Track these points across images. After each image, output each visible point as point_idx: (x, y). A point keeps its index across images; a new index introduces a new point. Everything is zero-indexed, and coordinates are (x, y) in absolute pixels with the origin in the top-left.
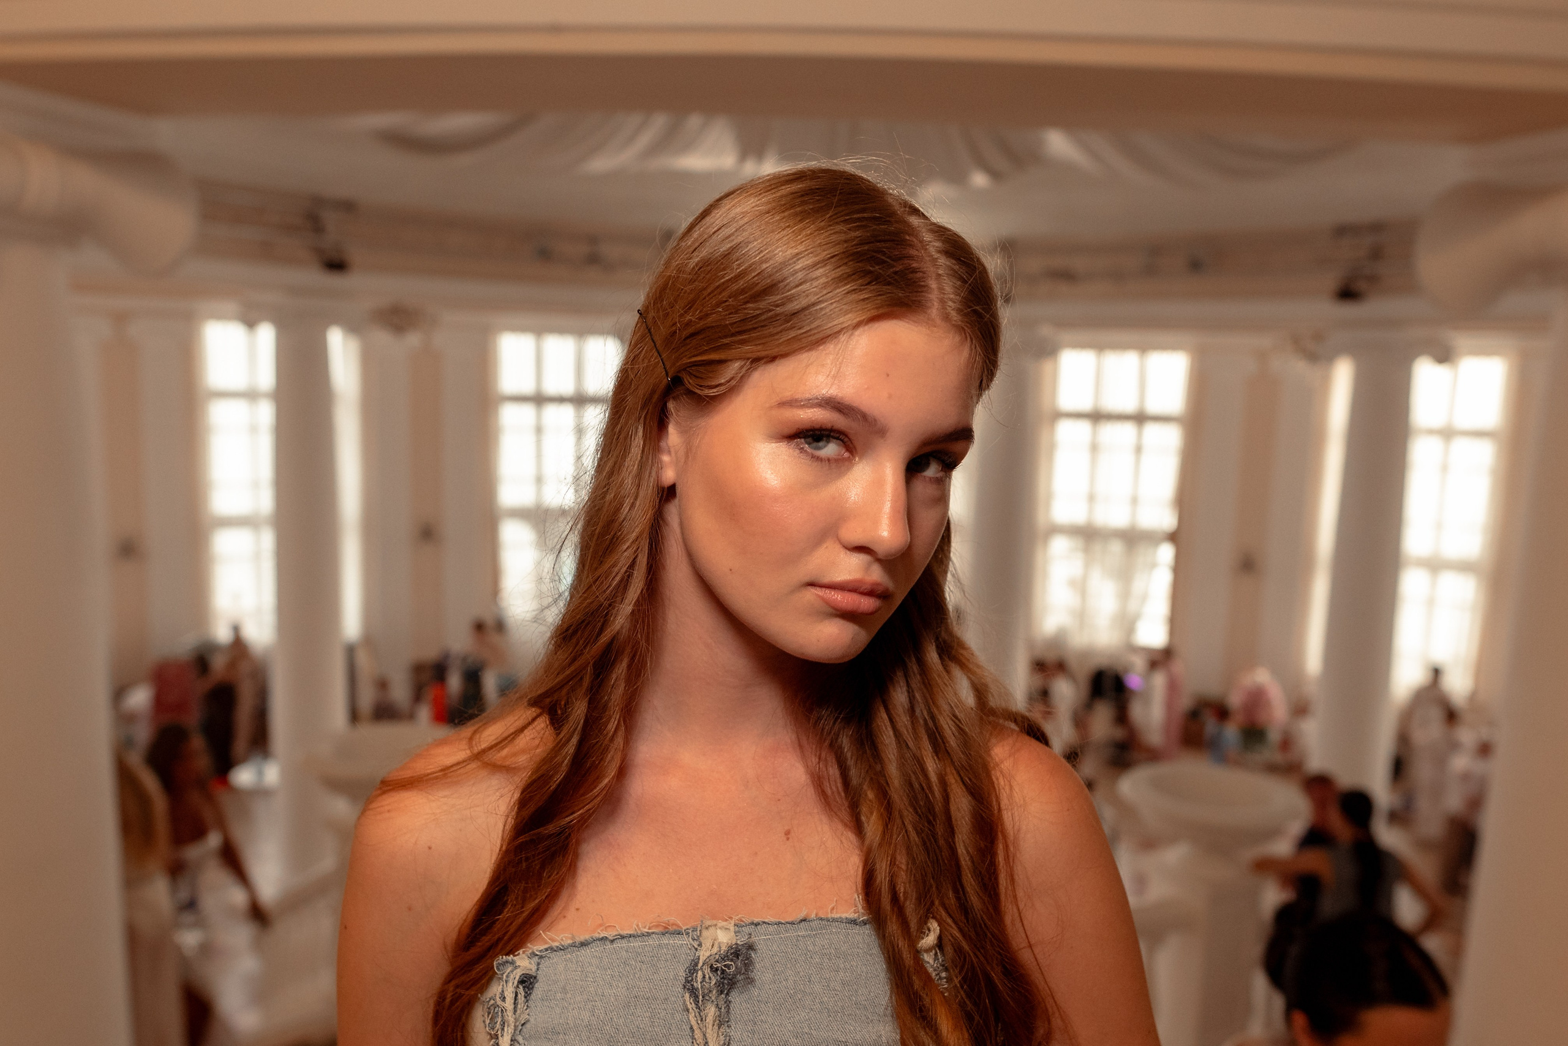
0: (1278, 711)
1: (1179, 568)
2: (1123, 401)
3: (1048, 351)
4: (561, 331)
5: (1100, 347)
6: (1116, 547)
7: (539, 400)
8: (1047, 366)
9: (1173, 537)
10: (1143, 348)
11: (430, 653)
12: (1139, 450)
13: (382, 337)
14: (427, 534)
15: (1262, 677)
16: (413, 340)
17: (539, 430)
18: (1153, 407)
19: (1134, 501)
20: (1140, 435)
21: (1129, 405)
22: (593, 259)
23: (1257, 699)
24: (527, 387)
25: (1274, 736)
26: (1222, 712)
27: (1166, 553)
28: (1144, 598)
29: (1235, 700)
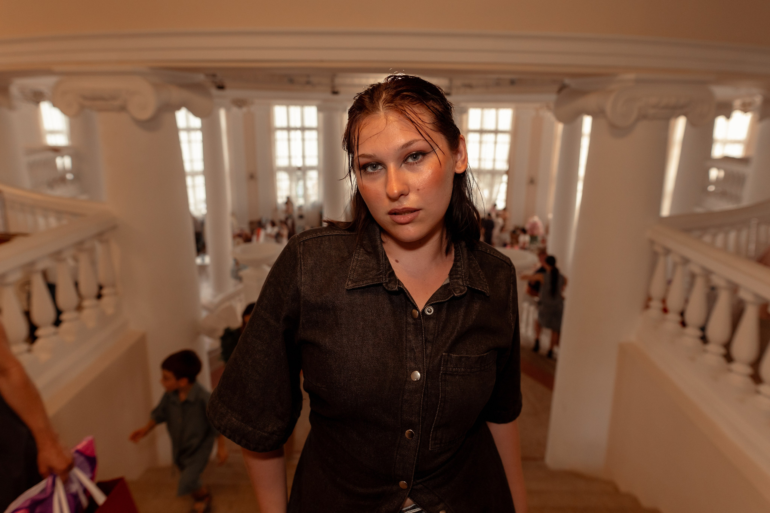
0: (541, 230)
1: (509, 183)
2: (490, 126)
3: (464, 111)
4: (296, 105)
5: (483, 108)
6: (488, 177)
7: (289, 129)
8: (464, 117)
9: (507, 172)
10: (497, 108)
11: (255, 218)
12: (496, 143)
13: (235, 110)
14: (252, 177)
15: (536, 219)
16: (245, 109)
17: (289, 140)
18: (501, 128)
19: (494, 160)
20: (496, 138)
21: (492, 127)
22: (308, 83)
23: (534, 226)
24: (284, 124)
25: (540, 239)
26: (524, 231)
27: (505, 178)
28: (498, 192)
29: (527, 227)
